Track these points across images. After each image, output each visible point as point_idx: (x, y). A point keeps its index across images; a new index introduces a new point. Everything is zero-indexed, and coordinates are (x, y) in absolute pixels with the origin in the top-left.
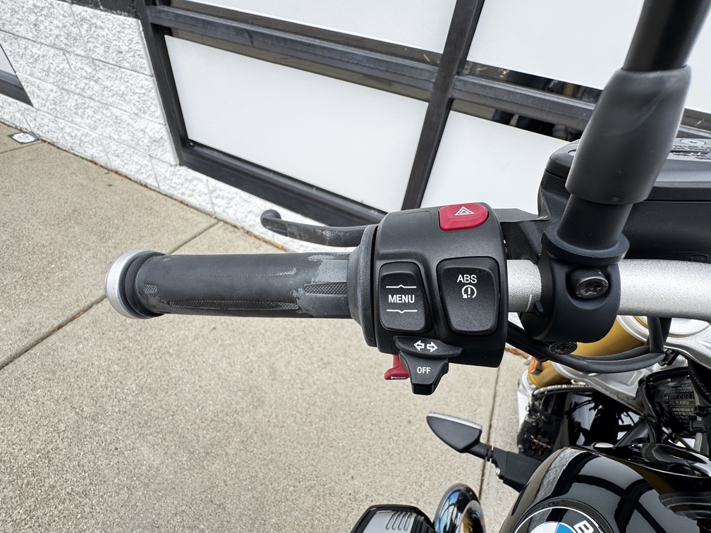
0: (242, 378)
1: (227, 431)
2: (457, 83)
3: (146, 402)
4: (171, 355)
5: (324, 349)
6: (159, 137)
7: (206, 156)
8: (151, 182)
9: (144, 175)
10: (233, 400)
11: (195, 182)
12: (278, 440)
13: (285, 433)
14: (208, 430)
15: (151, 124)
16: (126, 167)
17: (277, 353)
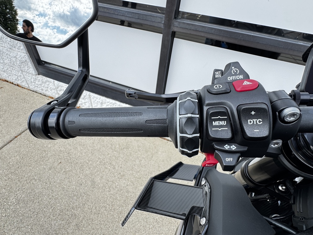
0: (76, 188)
1: (68, 220)
2: (175, 23)
3: (21, 208)
4: (36, 180)
5: (121, 168)
6: (24, 61)
7: (51, 69)
8: (24, 84)
9: (20, 81)
10: (71, 202)
11: (47, 83)
12: (96, 222)
13: (100, 217)
14: (57, 220)
15: (19, 53)
16: (10, 77)
17: (95, 173)
